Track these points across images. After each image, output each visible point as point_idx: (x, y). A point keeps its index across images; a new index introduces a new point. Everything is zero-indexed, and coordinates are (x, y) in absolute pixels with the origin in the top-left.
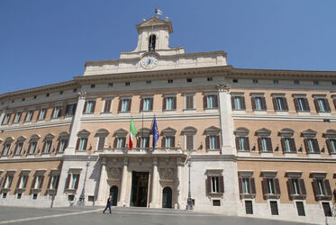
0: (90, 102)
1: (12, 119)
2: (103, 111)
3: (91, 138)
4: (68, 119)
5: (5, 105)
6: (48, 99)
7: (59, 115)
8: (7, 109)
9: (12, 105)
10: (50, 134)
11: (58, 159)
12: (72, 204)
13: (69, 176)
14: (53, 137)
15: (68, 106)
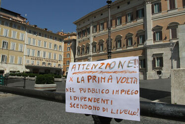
0: (155, 5)
1: (98, 28)
2: (169, 9)
3: (164, 31)
4: (141, 20)
5: (91, 21)
6: (119, 10)
7: (132, 19)
8: (93, 22)
9: (95, 20)
10: (129, 33)
11: (140, 49)
12: (160, 77)
13: (154, 59)
14: (132, 35)
15: (137, 12)
